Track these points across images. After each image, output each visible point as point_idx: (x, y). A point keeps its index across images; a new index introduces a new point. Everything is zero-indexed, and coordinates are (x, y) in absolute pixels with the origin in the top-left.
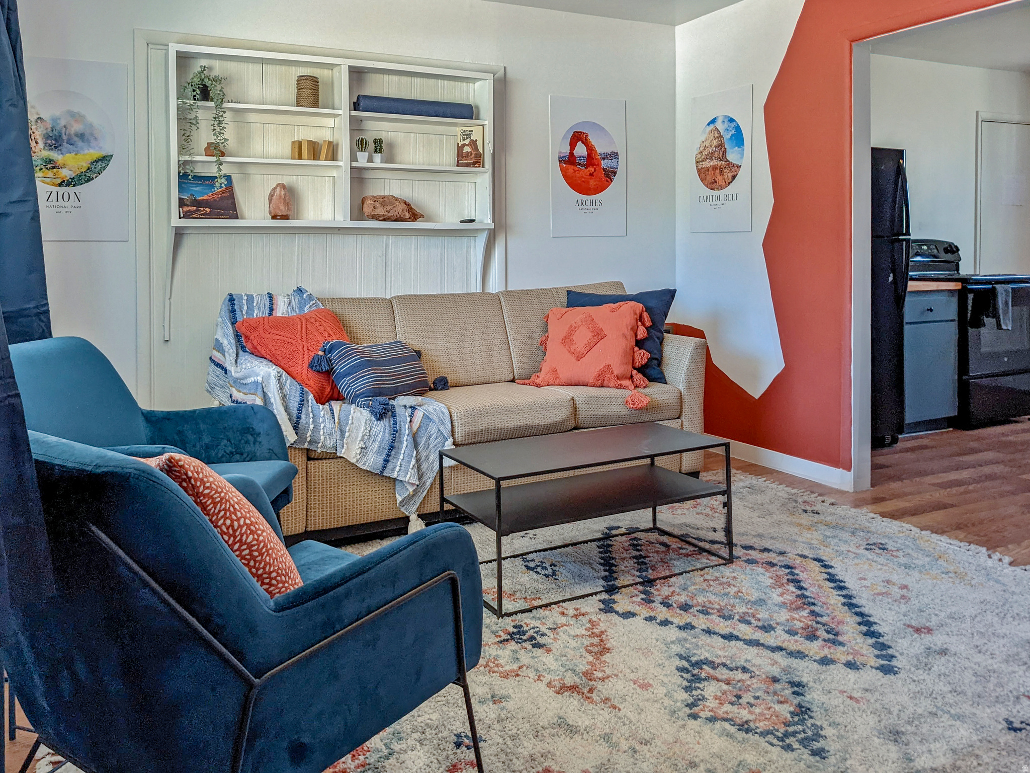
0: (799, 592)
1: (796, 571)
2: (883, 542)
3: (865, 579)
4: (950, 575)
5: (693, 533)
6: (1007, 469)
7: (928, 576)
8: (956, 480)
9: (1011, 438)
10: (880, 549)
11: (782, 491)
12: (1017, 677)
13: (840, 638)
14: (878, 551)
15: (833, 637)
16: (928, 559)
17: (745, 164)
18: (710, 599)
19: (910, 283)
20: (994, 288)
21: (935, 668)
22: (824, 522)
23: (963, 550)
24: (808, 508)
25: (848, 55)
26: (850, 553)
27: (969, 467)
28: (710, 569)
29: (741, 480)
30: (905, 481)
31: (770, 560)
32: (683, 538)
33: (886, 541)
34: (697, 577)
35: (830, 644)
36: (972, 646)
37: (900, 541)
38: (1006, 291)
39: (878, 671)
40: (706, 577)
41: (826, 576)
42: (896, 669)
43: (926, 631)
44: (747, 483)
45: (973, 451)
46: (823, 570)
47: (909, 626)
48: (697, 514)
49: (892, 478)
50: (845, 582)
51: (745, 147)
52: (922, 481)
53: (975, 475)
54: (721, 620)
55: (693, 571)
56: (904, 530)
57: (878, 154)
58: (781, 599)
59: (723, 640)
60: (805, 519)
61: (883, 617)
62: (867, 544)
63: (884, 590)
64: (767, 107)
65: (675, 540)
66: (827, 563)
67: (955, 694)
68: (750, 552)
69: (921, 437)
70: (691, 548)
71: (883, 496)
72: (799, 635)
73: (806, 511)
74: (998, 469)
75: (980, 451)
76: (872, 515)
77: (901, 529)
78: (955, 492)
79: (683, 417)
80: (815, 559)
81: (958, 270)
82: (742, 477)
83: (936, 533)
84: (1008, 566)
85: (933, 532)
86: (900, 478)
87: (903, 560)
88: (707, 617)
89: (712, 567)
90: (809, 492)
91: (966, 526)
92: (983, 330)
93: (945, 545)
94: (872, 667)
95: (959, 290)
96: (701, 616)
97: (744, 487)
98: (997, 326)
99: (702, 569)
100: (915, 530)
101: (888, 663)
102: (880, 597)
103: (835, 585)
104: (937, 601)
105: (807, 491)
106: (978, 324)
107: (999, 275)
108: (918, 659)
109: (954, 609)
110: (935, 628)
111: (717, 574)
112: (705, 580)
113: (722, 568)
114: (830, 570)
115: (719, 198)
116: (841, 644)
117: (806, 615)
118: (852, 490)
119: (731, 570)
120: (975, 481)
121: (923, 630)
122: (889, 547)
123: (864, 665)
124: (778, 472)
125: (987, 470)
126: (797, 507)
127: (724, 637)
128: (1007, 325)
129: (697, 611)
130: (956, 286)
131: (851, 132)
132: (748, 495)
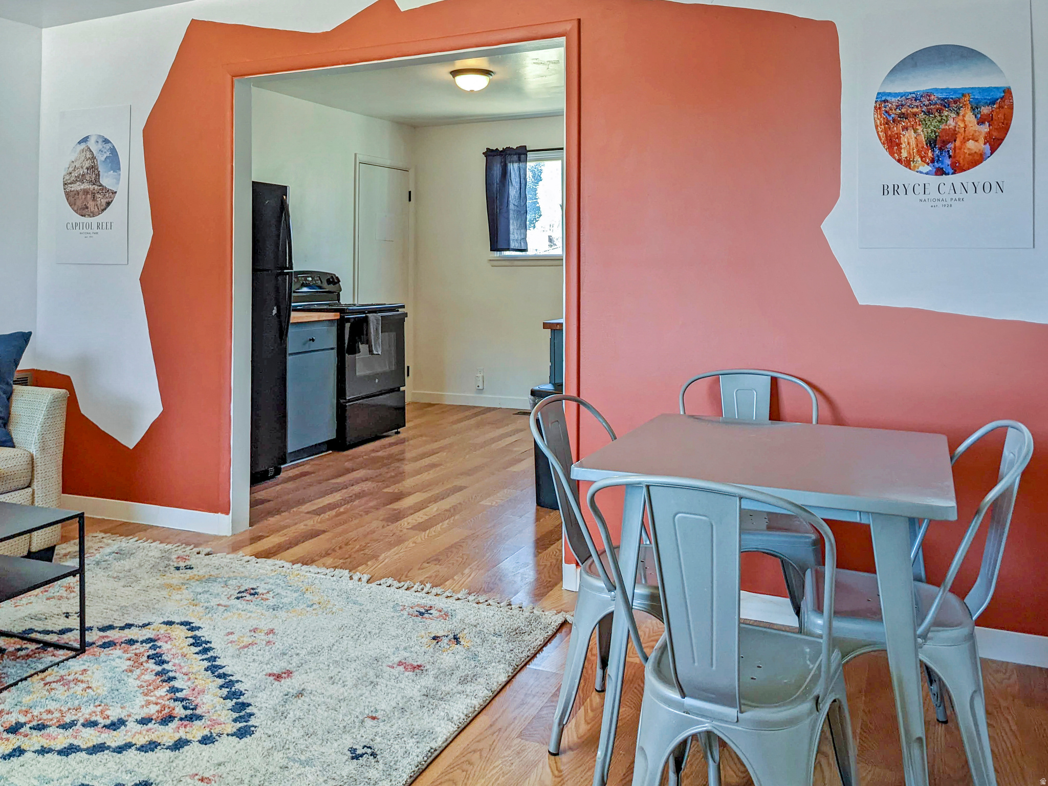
0: (159, 668)
1: (159, 644)
2: (255, 587)
3: (232, 633)
4: (315, 606)
5: (38, 625)
6: (374, 485)
7: (294, 614)
8: (330, 504)
9: (380, 454)
10: (251, 594)
11: (154, 550)
12: (364, 699)
13: (198, 712)
14: (249, 597)
15: (191, 712)
16: (296, 595)
17: (121, 190)
18: (49, 707)
19: (293, 314)
20: (367, 317)
21: (291, 715)
22: (197, 577)
23: (328, 577)
24: (182, 564)
25: (229, 89)
26: (220, 607)
27: (342, 489)
28: (55, 668)
29: (108, 545)
30: (283, 514)
31: (130, 637)
32: (24, 636)
33: (258, 585)
34: (36, 683)
35: (186, 723)
36: (327, 679)
37: (271, 581)
38: (377, 320)
39: (234, 737)
40: (48, 679)
41: (192, 641)
42: (253, 729)
43: (286, 675)
44: (115, 548)
45: (349, 471)
46: (190, 634)
47: (270, 675)
48: (48, 599)
49: (270, 513)
50: (210, 642)
51: (122, 172)
52: (300, 510)
53: (347, 496)
54: (61, 731)
55: (31, 676)
56: (277, 567)
57: (259, 189)
58: (138, 683)
59: (59, 757)
60: (176, 578)
61: (246, 673)
62: (239, 593)
63: (250, 641)
64: (146, 131)
65: (13, 640)
66: (194, 625)
67: (307, 738)
68: (108, 633)
69: (303, 464)
70: (33, 646)
71: (260, 534)
72: (153, 722)
73: (178, 568)
74: (366, 486)
75: (353, 470)
76: (248, 558)
77: (273, 568)
78: (327, 517)
79: (35, 485)
80: (182, 624)
81: (339, 300)
82: (110, 541)
83: (307, 564)
84: (366, 584)
85: (303, 564)
86: (278, 512)
87: (272, 602)
88: (43, 731)
89: (58, 664)
90: (184, 545)
91: (334, 550)
92: (357, 356)
93: (313, 575)
94: (228, 735)
95: (337, 320)
96: (35, 732)
97: (110, 554)
98: (370, 352)
99: (43, 671)
100: (288, 565)
101: (245, 724)
102: (246, 649)
103: (201, 648)
104: (300, 638)
105: (182, 544)
106: (353, 350)
107: (372, 305)
108: (276, 710)
109: (315, 643)
110: (295, 669)
111: (62, 672)
112: (45, 684)
113: (71, 662)
114: (197, 633)
115: (90, 226)
116: (199, 717)
117: (164, 694)
118: (229, 534)
119: (81, 662)
120: (345, 501)
121: (283, 675)
122: (259, 591)
123: (220, 735)
124: (152, 527)
125: (357, 489)
126: (170, 565)
127: (60, 753)
128: (377, 350)
129: (31, 728)
130: (335, 316)
131: (232, 166)
132: (115, 561)
